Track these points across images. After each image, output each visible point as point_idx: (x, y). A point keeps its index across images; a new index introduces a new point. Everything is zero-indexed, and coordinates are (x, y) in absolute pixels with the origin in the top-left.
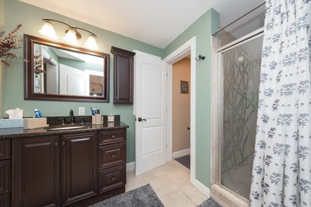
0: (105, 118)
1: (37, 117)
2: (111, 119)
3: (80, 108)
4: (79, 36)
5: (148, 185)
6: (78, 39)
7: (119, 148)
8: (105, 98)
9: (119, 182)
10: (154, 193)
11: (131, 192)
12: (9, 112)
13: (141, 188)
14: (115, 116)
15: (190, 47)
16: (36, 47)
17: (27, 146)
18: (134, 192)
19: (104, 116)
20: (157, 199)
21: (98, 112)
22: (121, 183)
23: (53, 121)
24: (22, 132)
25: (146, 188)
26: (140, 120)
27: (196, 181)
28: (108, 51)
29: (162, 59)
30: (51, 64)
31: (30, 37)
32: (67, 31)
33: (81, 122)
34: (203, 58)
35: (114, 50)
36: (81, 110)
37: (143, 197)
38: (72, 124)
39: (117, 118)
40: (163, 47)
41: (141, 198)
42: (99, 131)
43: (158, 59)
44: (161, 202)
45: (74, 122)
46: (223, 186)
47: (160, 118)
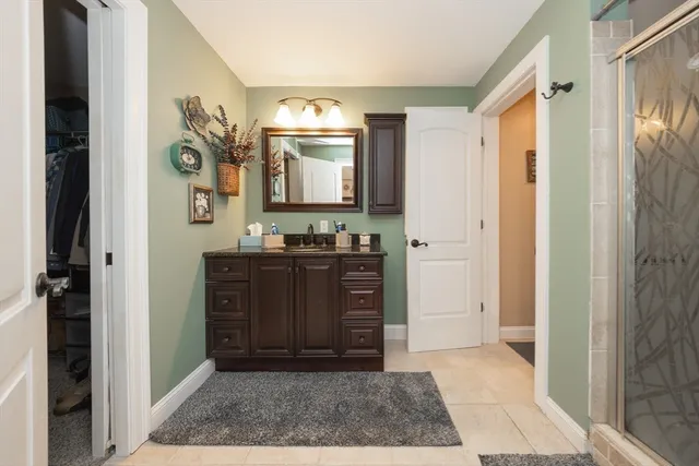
0: (355, 239)
1: (274, 234)
2: (365, 240)
3: (322, 222)
4: (318, 110)
5: (429, 374)
6: (317, 115)
7: (372, 289)
8: (356, 205)
9: (371, 348)
10: (437, 391)
11: (393, 374)
12: (251, 227)
13: (413, 374)
14: (372, 235)
15: (534, 68)
16: (273, 141)
17: (263, 268)
18: (399, 376)
19: (353, 235)
20: (439, 403)
21: (343, 228)
22: (375, 351)
23: (291, 240)
24: (259, 251)
25: (424, 378)
26: (415, 244)
27: (550, 401)
28: (360, 123)
29: (471, 110)
30: (293, 158)
31: (266, 131)
32: (304, 109)
33: (321, 243)
34: (568, 88)
35: (370, 118)
36: (324, 226)
37: (415, 390)
38: (312, 245)
39: (375, 239)
40: (473, 83)
41: (409, 390)
42: (340, 256)
43: (461, 112)
44: (446, 411)
45: (315, 242)
46: (629, 436)
47: (464, 242)
